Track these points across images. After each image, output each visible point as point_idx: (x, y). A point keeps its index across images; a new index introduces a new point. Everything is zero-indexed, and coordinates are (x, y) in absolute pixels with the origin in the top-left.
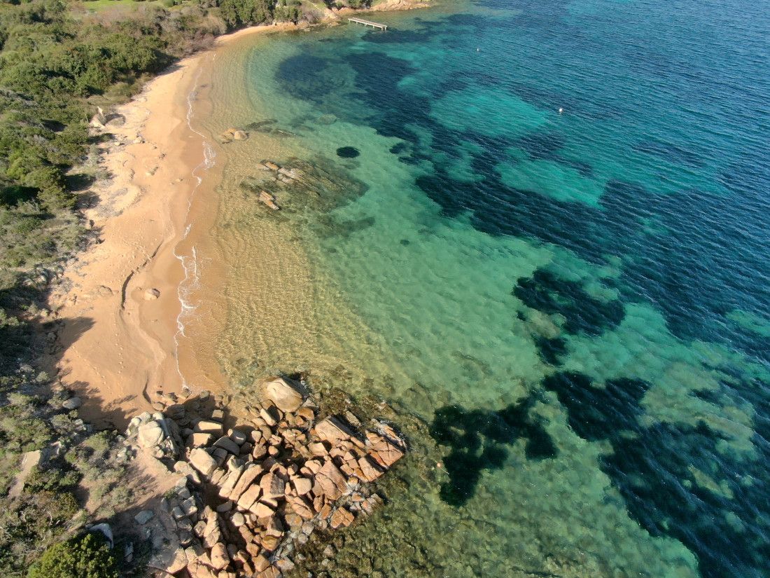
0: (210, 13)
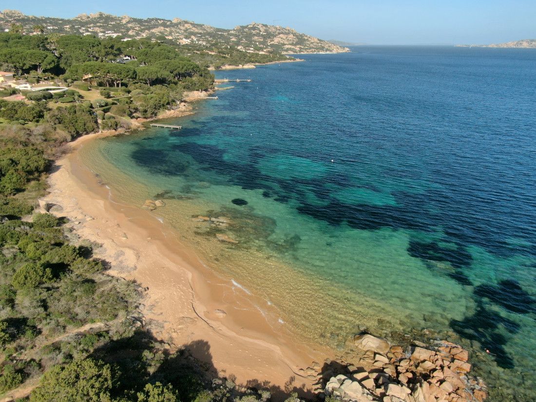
0: (58, 128)
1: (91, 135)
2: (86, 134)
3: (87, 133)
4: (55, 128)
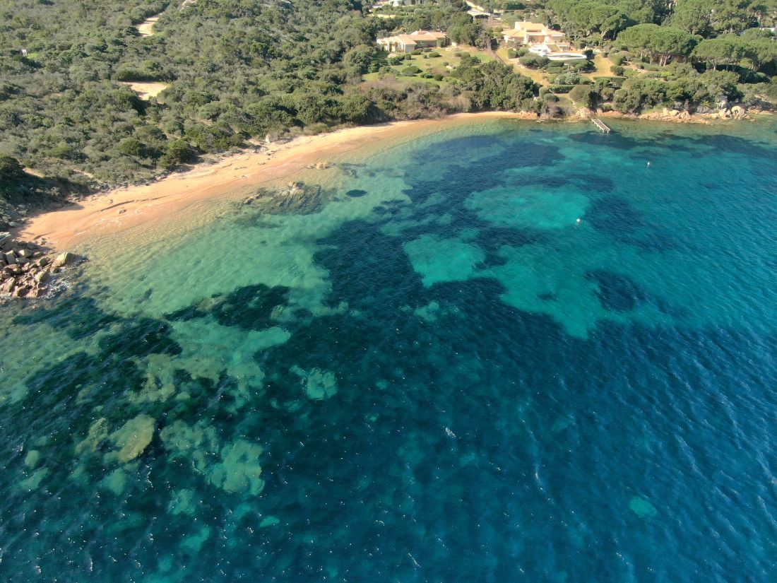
0: (462, 94)
1: (509, 114)
2: (500, 110)
3: (503, 109)
4: (460, 93)
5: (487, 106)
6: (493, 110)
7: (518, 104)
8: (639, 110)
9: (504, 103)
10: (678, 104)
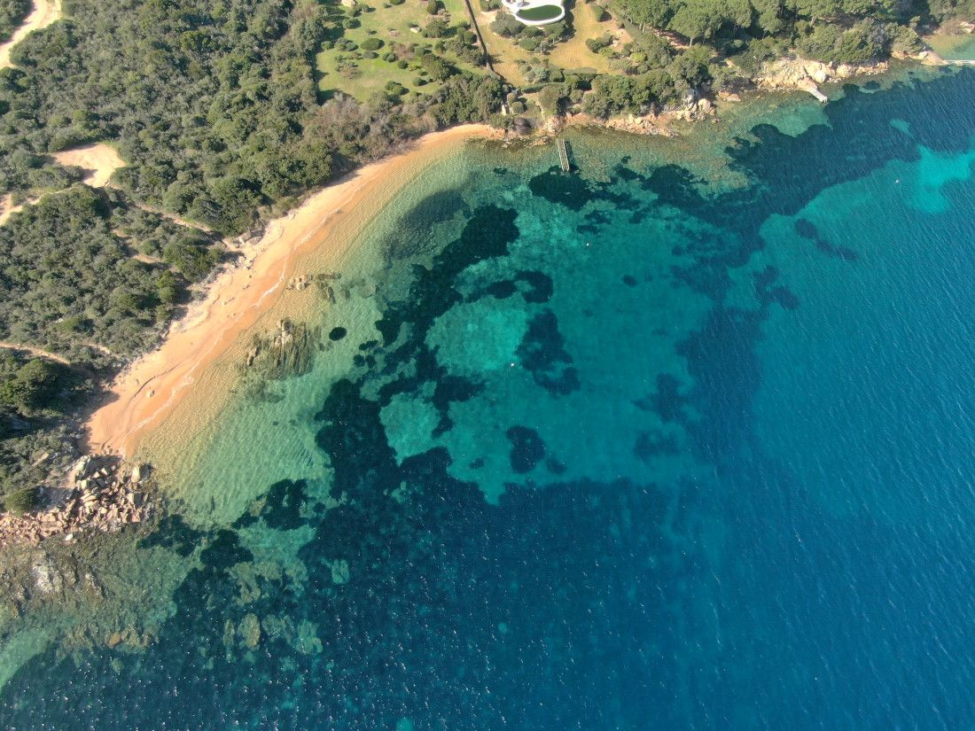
0: (428, 112)
2: (467, 124)
3: (471, 123)
4: (425, 111)
5: (454, 121)
6: (461, 124)
7: (485, 117)
8: (606, 116)
9: (471, 116)
10: (643, 108)
